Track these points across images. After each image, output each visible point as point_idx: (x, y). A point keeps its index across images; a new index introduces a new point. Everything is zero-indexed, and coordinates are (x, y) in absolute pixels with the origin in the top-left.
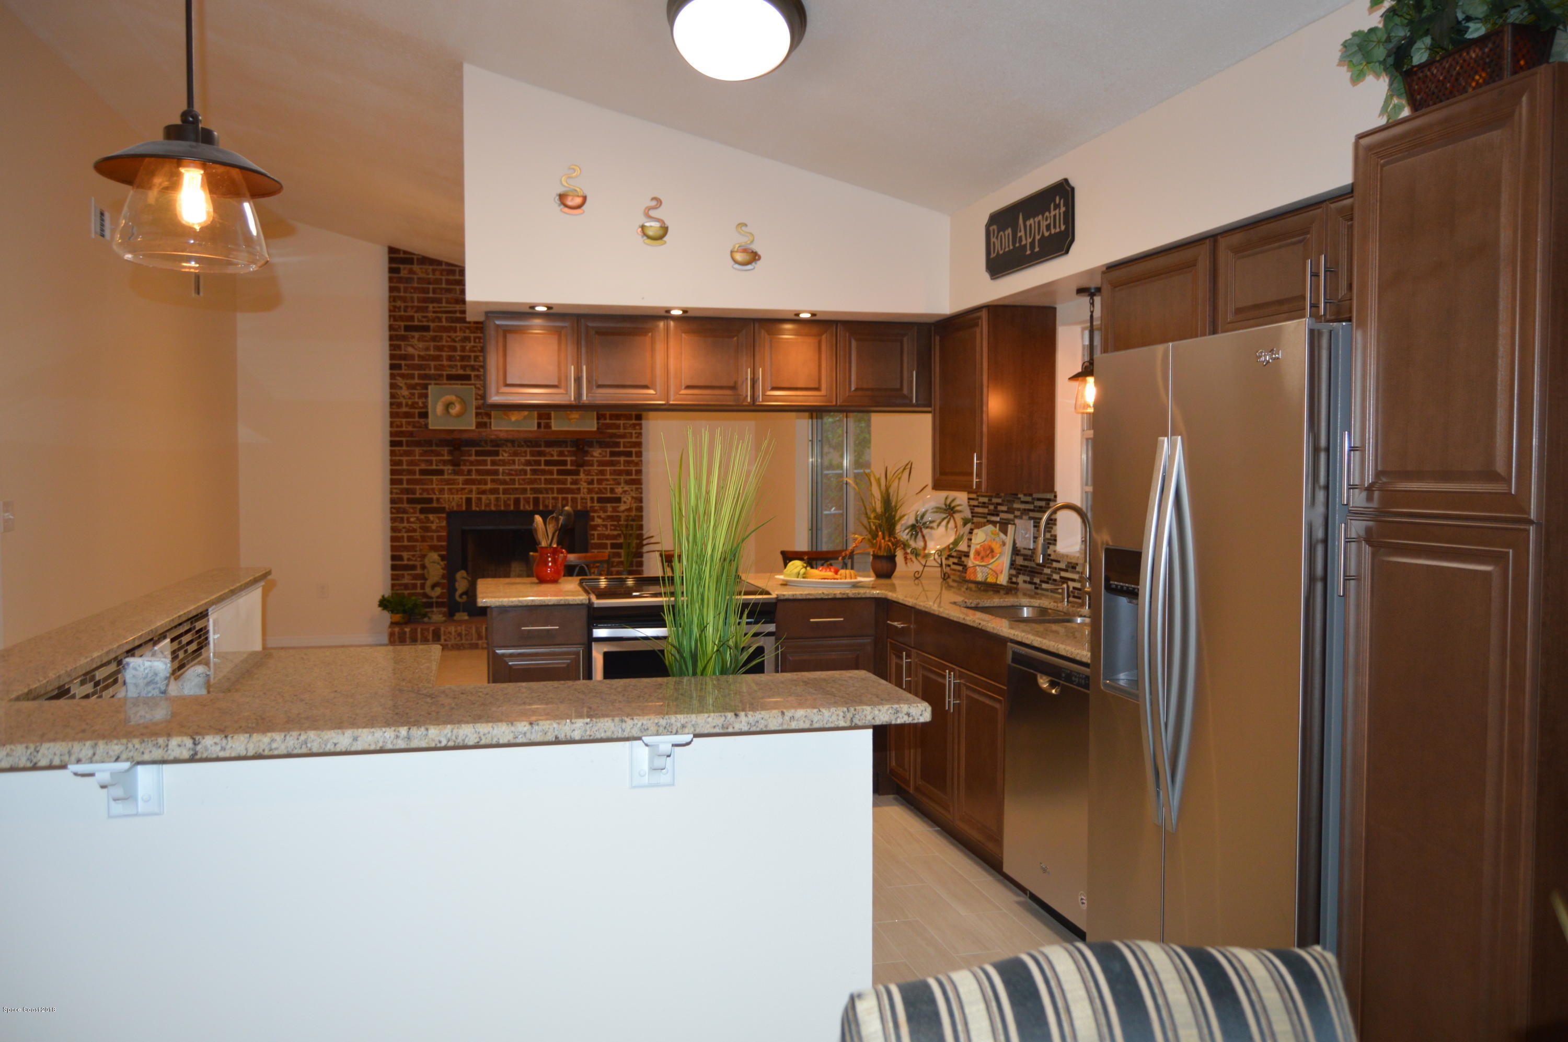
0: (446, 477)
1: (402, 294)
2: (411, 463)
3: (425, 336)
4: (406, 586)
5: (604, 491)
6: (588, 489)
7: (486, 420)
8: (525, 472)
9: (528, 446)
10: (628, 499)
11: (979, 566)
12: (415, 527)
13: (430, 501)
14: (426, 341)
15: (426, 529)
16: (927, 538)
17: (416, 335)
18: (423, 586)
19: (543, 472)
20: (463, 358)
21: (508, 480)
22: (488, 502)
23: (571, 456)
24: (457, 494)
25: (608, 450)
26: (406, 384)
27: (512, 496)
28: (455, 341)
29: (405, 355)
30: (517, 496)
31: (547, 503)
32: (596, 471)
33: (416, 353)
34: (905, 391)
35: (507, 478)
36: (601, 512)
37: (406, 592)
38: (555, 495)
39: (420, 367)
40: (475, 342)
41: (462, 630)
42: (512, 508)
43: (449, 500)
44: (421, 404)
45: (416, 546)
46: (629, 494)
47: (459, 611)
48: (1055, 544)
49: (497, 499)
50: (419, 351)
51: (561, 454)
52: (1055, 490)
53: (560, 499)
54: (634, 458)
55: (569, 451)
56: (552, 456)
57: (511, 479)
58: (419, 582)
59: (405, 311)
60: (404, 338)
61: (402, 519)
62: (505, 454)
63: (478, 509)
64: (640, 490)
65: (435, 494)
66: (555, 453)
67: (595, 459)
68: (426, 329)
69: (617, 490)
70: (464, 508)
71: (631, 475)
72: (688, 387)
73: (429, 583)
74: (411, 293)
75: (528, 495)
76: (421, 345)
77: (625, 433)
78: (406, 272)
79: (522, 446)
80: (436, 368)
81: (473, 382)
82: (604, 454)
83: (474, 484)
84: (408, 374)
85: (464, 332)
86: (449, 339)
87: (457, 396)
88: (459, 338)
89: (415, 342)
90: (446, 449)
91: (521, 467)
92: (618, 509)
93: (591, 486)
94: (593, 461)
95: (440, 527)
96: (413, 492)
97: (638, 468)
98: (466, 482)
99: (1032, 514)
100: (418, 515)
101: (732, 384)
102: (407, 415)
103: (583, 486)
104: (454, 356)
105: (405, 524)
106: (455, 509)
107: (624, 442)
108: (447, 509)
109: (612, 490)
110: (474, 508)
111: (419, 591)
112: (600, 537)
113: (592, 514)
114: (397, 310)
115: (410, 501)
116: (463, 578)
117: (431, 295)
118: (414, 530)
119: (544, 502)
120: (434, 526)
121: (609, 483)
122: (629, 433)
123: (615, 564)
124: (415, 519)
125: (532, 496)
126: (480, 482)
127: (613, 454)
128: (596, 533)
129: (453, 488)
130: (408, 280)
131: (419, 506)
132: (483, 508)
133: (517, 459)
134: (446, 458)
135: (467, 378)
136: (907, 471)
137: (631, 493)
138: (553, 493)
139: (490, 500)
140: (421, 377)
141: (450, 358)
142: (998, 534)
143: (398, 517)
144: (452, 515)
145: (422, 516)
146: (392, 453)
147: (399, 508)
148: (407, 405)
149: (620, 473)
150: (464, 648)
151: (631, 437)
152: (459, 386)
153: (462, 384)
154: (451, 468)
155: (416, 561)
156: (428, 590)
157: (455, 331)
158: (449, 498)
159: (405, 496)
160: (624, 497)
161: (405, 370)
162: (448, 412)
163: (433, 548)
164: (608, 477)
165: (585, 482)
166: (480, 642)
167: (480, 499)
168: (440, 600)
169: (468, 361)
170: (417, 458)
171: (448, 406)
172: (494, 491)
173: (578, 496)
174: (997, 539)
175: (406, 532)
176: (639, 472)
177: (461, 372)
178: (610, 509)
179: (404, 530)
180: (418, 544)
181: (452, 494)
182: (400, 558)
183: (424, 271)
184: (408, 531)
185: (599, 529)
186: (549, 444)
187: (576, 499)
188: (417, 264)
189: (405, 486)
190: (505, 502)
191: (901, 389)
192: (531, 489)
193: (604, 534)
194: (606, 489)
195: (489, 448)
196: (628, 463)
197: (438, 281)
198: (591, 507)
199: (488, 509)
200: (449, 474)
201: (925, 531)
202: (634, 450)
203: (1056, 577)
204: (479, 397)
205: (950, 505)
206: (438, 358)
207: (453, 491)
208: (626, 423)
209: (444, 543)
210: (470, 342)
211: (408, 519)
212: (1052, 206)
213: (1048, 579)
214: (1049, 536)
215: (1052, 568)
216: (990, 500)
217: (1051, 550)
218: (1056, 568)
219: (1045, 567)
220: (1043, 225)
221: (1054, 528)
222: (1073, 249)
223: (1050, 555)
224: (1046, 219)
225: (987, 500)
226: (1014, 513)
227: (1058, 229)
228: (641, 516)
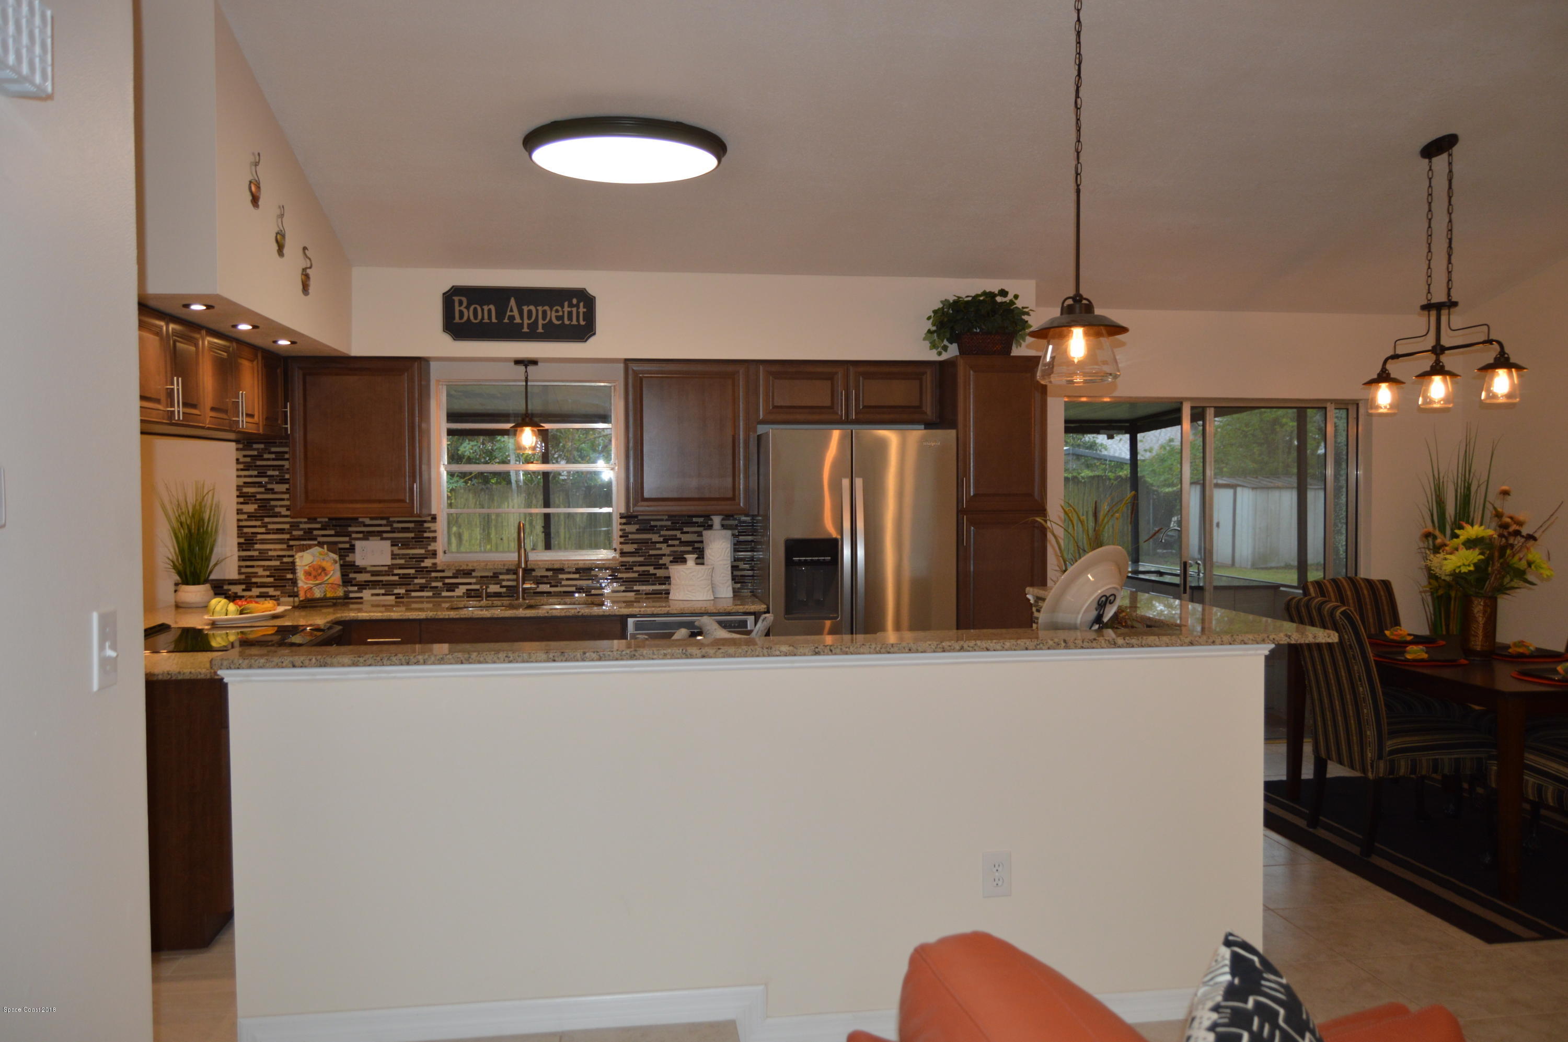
48: (436, 558)
52: (432, 512)
72: (213, 409)
99: (385, 535)
203: (434, 584)
212: (566, 304)
213: (422, 588)
214: (422, 551)
215: (430, 578)
216: (295, 526)
217: (428, 563)
218: (436, 577)
219: (417, 578)
220: (552, 315)
221: (433, 544)
222: (592, 340)
223: (427, 567)
224: (557, 311)
225: (287, 526)
226: (350, 536)
227: (574, 322)
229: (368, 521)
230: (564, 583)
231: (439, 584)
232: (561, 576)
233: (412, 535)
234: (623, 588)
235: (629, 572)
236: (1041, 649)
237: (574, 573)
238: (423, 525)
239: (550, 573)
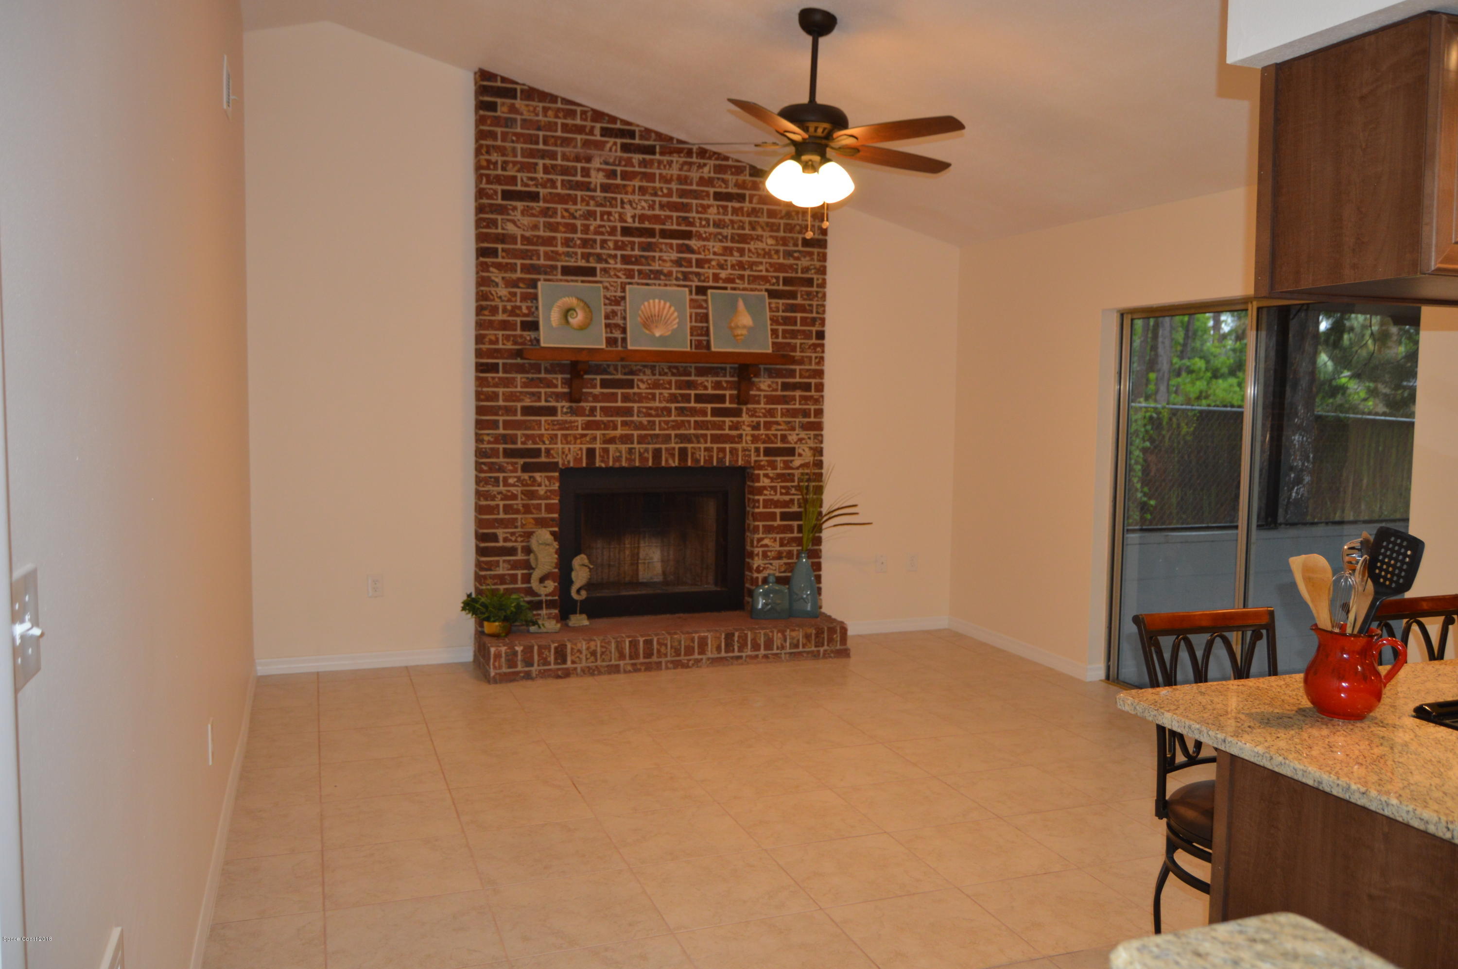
0: (559, 417)
1: (499, 143)
2: (509, 397)
3: (532, 208)
4: (502, 579)
5: (773, 438)
6: (753, 436)
7: (618, 334)
8: (669, 411)
9: (673, 374)
10: (804, 450)
12: (515, 492)
13: (537, 453)
14: (533, 215)
15: (531, 495)
17: (520, 205)
18: (527, 579)
19: (693, 412)
20: (585, 243)
21: (646, 423)
22: (618, 454)
23: (731, 389)
24: (575, 443)
25: (780, 381)
26: (503, 278)
27: (651, 446)
28: (575, 218)
29: (503, 234)
30: (657, 446)
31: (698, 456)
32: (763, 411)
33: (518, 232)
35: (645, 420)
36: (769, 469)
37: (502, 587)
38: (709, 445)
39: (524, 254)
40: (602, 219)
41: (596, 646)
42: (650, 464)
43: (563, 453)
44: (525, 311)
45: (516, 519)
46: (806, 443)
47: (575, 613)
49: (630, 451)
50: (524, 230)
51: (717, 385)
53: (715, 450)
54: (813, 393)
55: (727, 382)
56: (706, 388)
57: (649, 422)
58: (519, 573)
59: (504, 169)
60: (502, 210)
61: (497, 480)
62: (642, 385)
63: (603, 465)
64: (820, 438)
65: (544, 443)
66: (709, 385)
67: (762, 393)
68: (534, 197)
69: (790, 438)
70: (584, 465)
71: (810, 417)
73: (536, 575)
74: (513, 141)
75: (673, 445)
76: (526, 221)
77: (803, 357)
78: (505, 109)
79: (666, 374)
80: (548, 256)
81: (598, 278)
82: (774, 386)
83: (598, 429)
84: (507, 264)
85: (588, 204)
86: (566, 214)
87: (578, 299)
88: (579, 213)
89: (517, 215)
90: (560, 376)
91: (664, 404)
92: (791, 465)
93: (756, 432)
94: (760, 395)
95: (550, 491)
96: (513, 439)
97: (817, 407)
98: (588, 426)
100: (519, 474)
102: (505, 325)
103: (747, 431)
104: (573, 239)
105: (501, 488)
106: (572, 465)
107: (800, 370)
108: (560, 466)
109: (784, 438)
110: (598, 463)
111: (520, 585)
112: (768, 503)
113: (756, 472)
114: (492, 167)
115: (508, 453)
116: (584, 565)
117: (541, 146)
118: (514, 497)
119: (693, 454)
120: (542, 491)
121: (779, 427)
122: (807, 357)
123: (786, 542)
124: (515, 480)
125: (677, 446)
126: (606, 426)
127: (786, 387)
128: (761, 498)
129: (570, 434)
130: (509, 122)
131: (521, 461)
132: (611, 464)
133: (657, 392)
134: (560, 390)
135: (591, 272)
137: (808, 441)
138: (706, 442)
139: (620, 452)
140: (526, 269)
141: (567, 242)
143: (490, 477)
144: (567, 474)
145: (526, 476)
146: (480, 382)
147: (492, 463)
148: (505, 310)
149: (794, 413)
150: (600, 673)
151: (810, 364)
152: (580, 284)
153: (583, 282)
154: (567, 404)
155: (516, 541)
156: (534, 584)
157: (575, 203)
158: (563, 448)
159: (501, 447)
160: (799, 447)
161: (503, 258)
162: (567, 322)
163: (542, 523)
164: (779, 419)
165: (748, 426)
166: (622, 663)
167: (606, 451)
168: (549, 598)
169: (592, 247)
170: (519, 389)
171: (567, 312)
172: (626, 439)
173: (739, 446)
175: (502, 499)
176: (819, 412)
177: (582, 263)
178: (780, 465)
179: (499, 497)
180: (519, 516)
181: (568, 443)
182: (494, 538)
183: (531, 109)
184: (505, 498)
185: (765, 492)
186: (701, 372)
187: (736, 450)
188: (521, 99)
189: (501, 431)
190: (641, 455)
192: (676, 436)
193: (772, 500)
194: (775, 436)
195: (619, 376)
196: (805, 399)
197: (551, 126)
198: (756, 461)
199: (617, 465)
200: (564, 414)
202: (813, 381)
204: (607, 302)
206: (550, 241)
207: (569, 439)
208: (804, 343)
209: (556, 515)
210: (595, 220)
211: (505, 479)
228: (821, 475)
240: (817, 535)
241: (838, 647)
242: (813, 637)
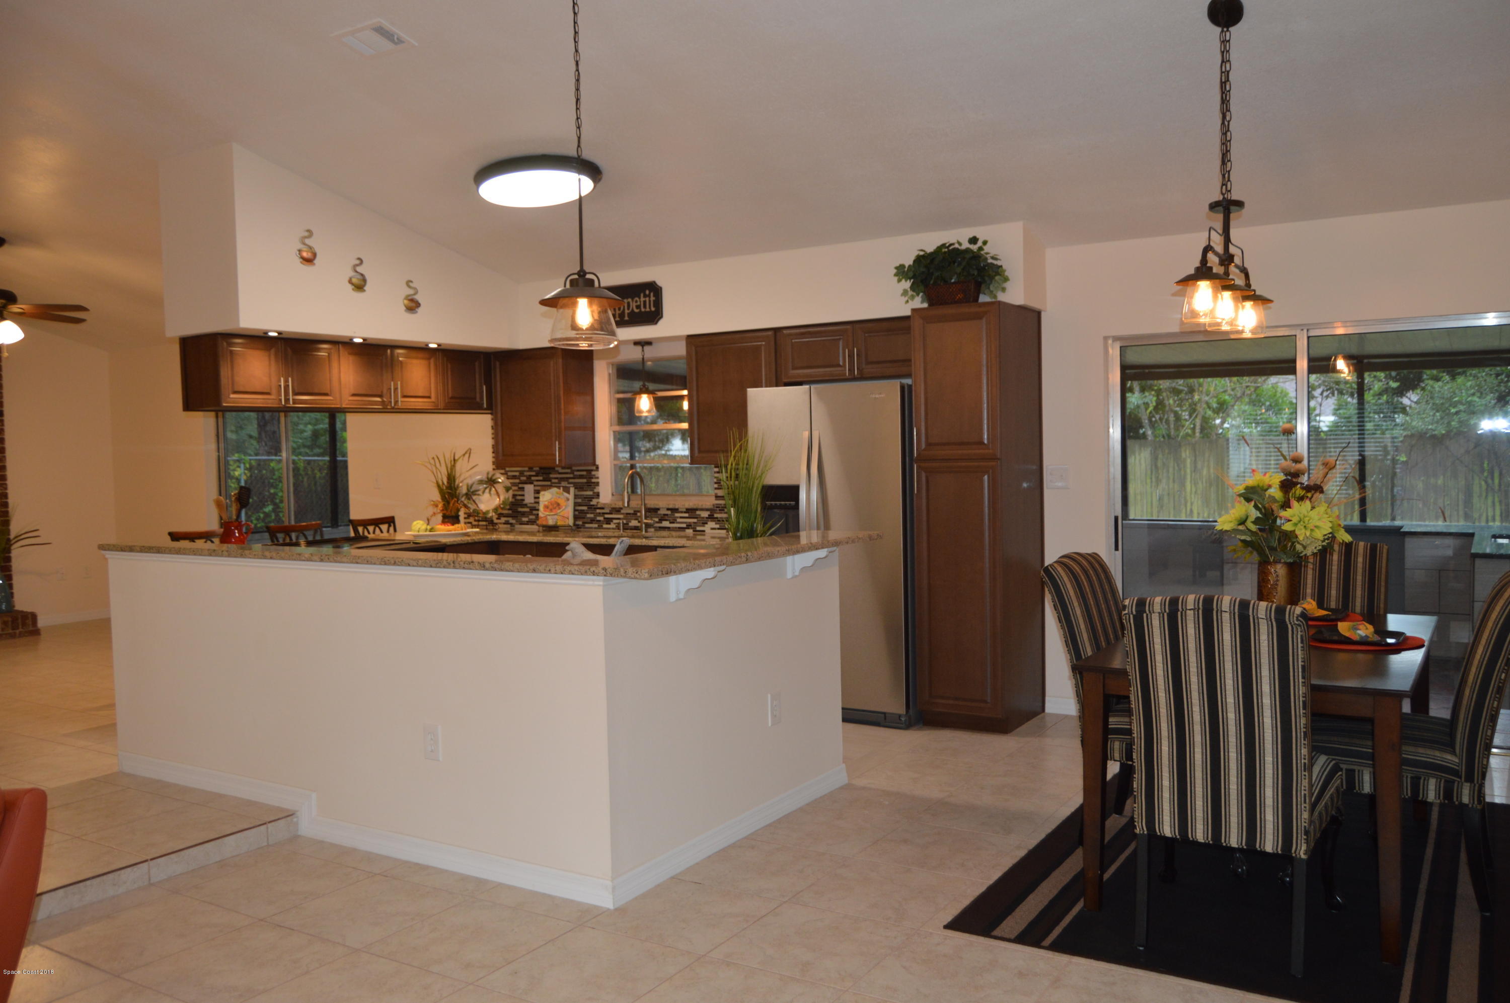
11: (549, 515)
16: (477, 502)
34: (478, 399)
48: (599, 498)
52: (597, 463)
99: (571, 481)
101: (380, 393)
136: (467, 456)
142: (563, 494)
174: (562, 497)
191: (475, 398)
201: (474, 497)
203: (598, 518)
205: (491, 478)
212: (642, 295)
213: (592, 521)
214: (591, 493)
215: (597, 513)
216: (522, 473)
217: (594, 502)
218: (600, 513)
219: (588, 513)
220: (633, 305)
221: (597, 487)
222: (661, 322)
223: (594, 505)
224: (636, 302)
225: (517, 474)
226: (550, 481)
227: (648, 309)
228: (7, 512)
229: (561, 470)
230: (679, 520)
231: (601, 518)
232: (677, 515)
233: (585, 481)
234: (718, 526)
235: (721, 513)
236: (439, 567)
237: (685, 512)
238: (590, 473)
239: (669, 512)
240: (7, 555)
241: (31, 628)
242: (10, 623)
